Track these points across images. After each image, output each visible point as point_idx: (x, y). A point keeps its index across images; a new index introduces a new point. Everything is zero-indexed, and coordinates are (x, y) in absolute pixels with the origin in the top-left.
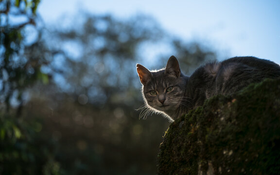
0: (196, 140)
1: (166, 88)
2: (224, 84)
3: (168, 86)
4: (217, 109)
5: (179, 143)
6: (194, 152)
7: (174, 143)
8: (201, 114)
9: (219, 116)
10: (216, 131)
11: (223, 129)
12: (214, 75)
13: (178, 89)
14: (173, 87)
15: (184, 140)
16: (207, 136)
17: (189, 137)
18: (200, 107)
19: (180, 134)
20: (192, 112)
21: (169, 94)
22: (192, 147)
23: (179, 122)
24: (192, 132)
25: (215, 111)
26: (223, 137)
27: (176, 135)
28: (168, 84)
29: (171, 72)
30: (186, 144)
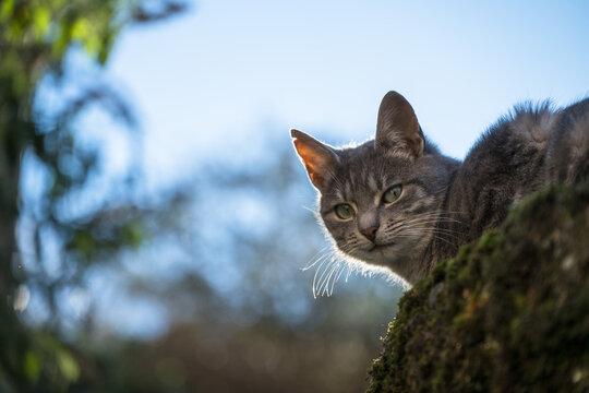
0: (481, 339)
1: (380, 193)
2: (571, 167)
3: (385, 187)
4: (550, 230)
5: (427, 352)
6: (474, 380)
7: (410, 353)
8: (496, 253)
9: (558, 252)
10: (549, 305)
11: (570, 297)
12: (540, 146)
13: (420, 192)
14: (400, 186)
15: (443, 341)
16: (516, 323)
17: (459, 330)
18: (495, 231)
19: (430, 324)
20: (468, 251)
21: (391, 209)
22: (466, 363)
23: (429, 288)
24: (467, 315)
25: (544, 236)
26: (571, 323)
27: (419, 327)
28: (384, 179)
29: (394, 144)
30: (448, 355)
